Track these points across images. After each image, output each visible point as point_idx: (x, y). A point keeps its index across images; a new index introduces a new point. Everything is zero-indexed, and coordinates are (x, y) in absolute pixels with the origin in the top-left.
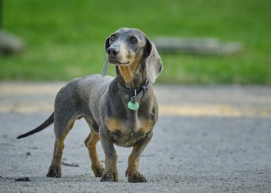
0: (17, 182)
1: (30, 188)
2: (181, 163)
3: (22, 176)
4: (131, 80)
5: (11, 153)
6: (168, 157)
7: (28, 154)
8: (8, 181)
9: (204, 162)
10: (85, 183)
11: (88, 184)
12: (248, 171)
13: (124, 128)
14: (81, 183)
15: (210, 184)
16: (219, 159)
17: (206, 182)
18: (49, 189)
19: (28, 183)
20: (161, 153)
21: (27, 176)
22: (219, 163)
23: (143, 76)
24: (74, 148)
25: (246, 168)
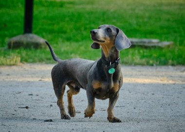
0: (45, 122)
1: (53, 126)
2: (140, 111)
3: (48, 119)
4: (109, 55)
5: (41, 105)
6: (133, 107)
7: (51, 106)
8: (40, 122)
9: (154, 110)
10: (85, 123)
11: (87, 123)
12: (180, 116)
13: (103, 86)
14: (83, 123)
15: (158, 124)
16: (162, 108)
17: (155, 122)
18: (64, 126)
19: (51, 123)
20: (128, 105)
21: (51, 118)
22: (162, 111)
23: (116, 54)
24: (77, 102)
25: (178, 114)
